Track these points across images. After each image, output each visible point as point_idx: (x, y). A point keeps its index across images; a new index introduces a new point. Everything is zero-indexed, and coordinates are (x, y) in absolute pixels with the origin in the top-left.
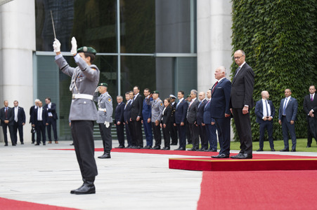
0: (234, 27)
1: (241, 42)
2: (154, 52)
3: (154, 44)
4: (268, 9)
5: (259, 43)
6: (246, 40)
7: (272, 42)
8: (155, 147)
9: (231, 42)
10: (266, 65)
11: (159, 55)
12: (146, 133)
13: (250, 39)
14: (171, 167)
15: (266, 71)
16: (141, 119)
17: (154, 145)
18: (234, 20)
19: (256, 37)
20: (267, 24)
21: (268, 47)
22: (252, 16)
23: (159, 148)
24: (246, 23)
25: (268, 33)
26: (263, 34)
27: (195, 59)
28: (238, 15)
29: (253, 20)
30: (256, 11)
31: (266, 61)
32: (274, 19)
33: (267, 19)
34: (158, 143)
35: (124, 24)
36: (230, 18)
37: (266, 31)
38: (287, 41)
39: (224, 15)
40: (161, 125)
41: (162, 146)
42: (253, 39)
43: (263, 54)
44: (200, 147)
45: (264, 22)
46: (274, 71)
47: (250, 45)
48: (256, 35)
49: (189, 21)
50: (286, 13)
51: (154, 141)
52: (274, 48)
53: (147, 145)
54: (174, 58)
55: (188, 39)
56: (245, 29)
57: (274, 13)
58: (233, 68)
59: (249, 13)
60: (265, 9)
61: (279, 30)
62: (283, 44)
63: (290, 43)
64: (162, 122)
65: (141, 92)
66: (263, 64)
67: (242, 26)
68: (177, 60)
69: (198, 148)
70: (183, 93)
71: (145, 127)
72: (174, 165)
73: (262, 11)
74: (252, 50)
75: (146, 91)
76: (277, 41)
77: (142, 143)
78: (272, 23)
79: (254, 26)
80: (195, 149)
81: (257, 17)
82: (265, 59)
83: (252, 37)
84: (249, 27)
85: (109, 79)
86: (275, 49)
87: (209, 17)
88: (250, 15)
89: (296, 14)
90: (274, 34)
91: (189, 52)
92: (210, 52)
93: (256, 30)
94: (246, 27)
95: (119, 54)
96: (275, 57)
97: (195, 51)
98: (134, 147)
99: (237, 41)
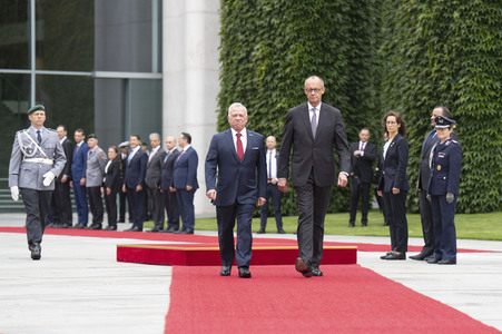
0: (223, 33)
1: (234, 58)
2: (91, 69)
3: (92, 56)
4: (277, 6)
5: (263, 59)
6: (243, 55)
7: (283, 58)
8: (92, 226)
9: (218, 56)
10: (274, 95)
11: (99, 74)
12: (78, 203)
13: (249, 53)
14: (120, 259)
15: (273, 105)
16: (69, 180)
17: (90, 223)
18: (223, 22)
19: (259, 50)
20: (276, 30)
21: (277, 66)
22: (251, 16)
23: (100, 228)
24: (242, 26)
25: (278, 44)
26: (270, 45)
27: (159, 82)
28: (229, 13)
29: (253, 22)
30: (259, 8)
31: (274, 89)
32: (286, 22)
33: (275, 21)
34: (98, 220)
35: (41, 22)
36: (217, 18)
37: (274, 40)
38: (307, 58)
39: (206, 12)
40: (102, 189)
41: (105, 224)
42: (253, 53)
43: (269, 78)
44: (166, 226)
45: (271, 26)
46: (286, 106)
47: (249, 62)
48: (258, 46)
49: (151, 21)
50: (306, 14)
51: (90, 216)
52: (285, 68)
53: (80, 222)
54: (125, 81)
55: (148, 50)
56: (241, 37)
57: (287, 12)
58: (222, 99)
59: (248, 11)
60: (273, 5)
61: (295, 39)
62: (300, 62)
63: (311, 62)
64: (104, 185)
65: (70, 135)
66: (269, 93)
67: (236, 31)
68: (130, 83)
69: (162, 228)
70: (139, 139)
71: (76, 193)
72: (125, 255)
73: (268, 9)
74: (252, 70)
75: (78, 134)
76: (290, 56)
77: (71, 218)
78: (284, 28)
79: (255, 31)
80: (158, 229)
81: (259, 17)
82: (272, 86)
83: (252, 50)
84: (247, 33)
85: (15, 111)
86: (288, 70)
87: (183, 15)
88: (249, 14)
89: (322, 15)
90: (287, 46)
91: (150, 71)
92: (183, 72)
93: (258, 39)
94: (243, 33)
95: (33, 72)
96: (288, 82)
97: (160, 70)
98: (56, 226)
99: (228, 54)
